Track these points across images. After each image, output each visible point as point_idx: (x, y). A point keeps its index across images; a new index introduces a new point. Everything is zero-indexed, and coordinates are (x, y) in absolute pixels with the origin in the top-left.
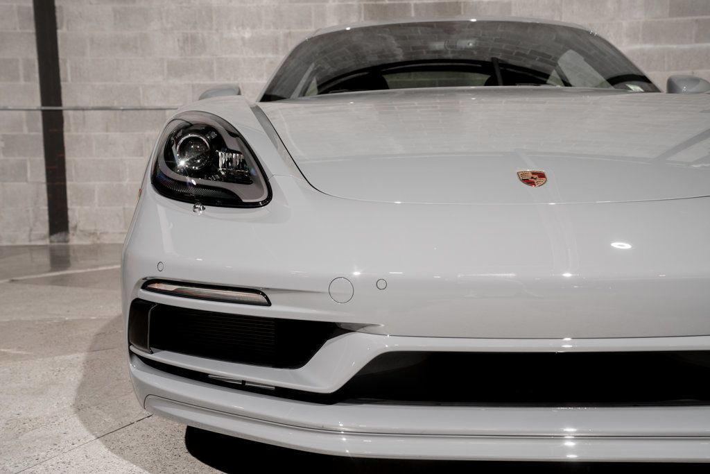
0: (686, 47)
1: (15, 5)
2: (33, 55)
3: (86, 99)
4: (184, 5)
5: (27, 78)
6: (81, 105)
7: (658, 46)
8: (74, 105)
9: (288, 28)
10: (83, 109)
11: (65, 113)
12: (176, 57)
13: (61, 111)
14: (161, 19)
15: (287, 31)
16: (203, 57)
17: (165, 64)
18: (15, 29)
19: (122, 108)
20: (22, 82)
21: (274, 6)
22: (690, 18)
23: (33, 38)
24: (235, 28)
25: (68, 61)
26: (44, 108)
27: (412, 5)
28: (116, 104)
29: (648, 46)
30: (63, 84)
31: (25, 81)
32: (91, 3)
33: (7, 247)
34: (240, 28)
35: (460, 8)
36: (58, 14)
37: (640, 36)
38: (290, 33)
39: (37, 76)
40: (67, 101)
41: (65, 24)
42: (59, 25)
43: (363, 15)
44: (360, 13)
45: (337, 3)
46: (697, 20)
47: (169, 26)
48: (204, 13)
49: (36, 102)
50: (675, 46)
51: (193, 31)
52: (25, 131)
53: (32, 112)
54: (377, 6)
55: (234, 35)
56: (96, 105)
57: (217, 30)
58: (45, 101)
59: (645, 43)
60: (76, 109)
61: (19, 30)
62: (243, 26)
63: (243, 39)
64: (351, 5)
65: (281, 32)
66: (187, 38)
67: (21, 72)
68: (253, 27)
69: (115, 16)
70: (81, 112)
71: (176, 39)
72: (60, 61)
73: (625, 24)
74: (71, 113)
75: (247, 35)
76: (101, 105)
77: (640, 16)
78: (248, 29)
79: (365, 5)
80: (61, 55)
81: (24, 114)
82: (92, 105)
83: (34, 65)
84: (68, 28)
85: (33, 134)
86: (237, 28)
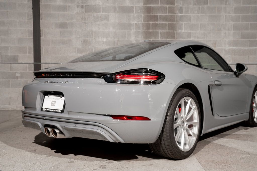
0: (246, 48)
1: (27, 29)
2: (32, 45)
3: (49, 61)
4: (84, 30)
5: (30, 53)
6: (47, 62)
7: (238, 48)
8: (45, 62)
9: (118, 38)
10: (48, 64)
11: (42, 65)
12: (81, 47)
13: (41, 64)
14: (76, 34)
15: (118, 39)
16: (89, 47)
17: (77, 49)
18: (27, 37)
19: (61, 63)
20: (28, 54)
21: (114, 31)
22: (247, 39)
23: (32, 40)
24: (100, 38)
25: (44, 47)
26: (34, 63)
27: (159, 32)
28: (59, 62)
29: (234, 48)
30: (41, 55)
31: (29, 54)
32: (52, 29)
33: (19, 110)
34: (102, 38)
35: (175, 33)
36: (41, 32)
37: (232, 44)
38: (119, 40)
39: (33, 52)
40: (42, 61)
41: (43, 35)
42: (41, 36)
43: (143, 35)
44: (142, 34)
45: (135, 31)
46: (249, 40)
47: (79, 37)
48: (90, 33)
49: (32, 61)
50: (243, 48)
51: (86, 39)
52: (28, 71)
53: (30, 64)
54: (148, 32)
55: (100, 40)
56: (52, 62)
57: (94, 38)
58: (35, 61)
59: (234, 46)
60: (46, 64)
61: (28, 37)
62: (103, 37)
63: (103, 41)
64: (140, 31)
65: (116, 40)
66: (84, 41)
67: (28, 51)
68: (107, 38)
69: (60, 33)
70: (47, 64)
71: (81, 41)
72: (41, 47)
73: (227, 40)
74: (44, 65)
75: (105, 40)
76: (54, 62)
77: (232, 38)
78: (105, 38)
79: (144, 31)
80: (41, 46)
81: (28, 65)
82: (51, 62)
83: (32, 49)
84: (44, 37)
85: (30, 72)
86: (101, 38)
